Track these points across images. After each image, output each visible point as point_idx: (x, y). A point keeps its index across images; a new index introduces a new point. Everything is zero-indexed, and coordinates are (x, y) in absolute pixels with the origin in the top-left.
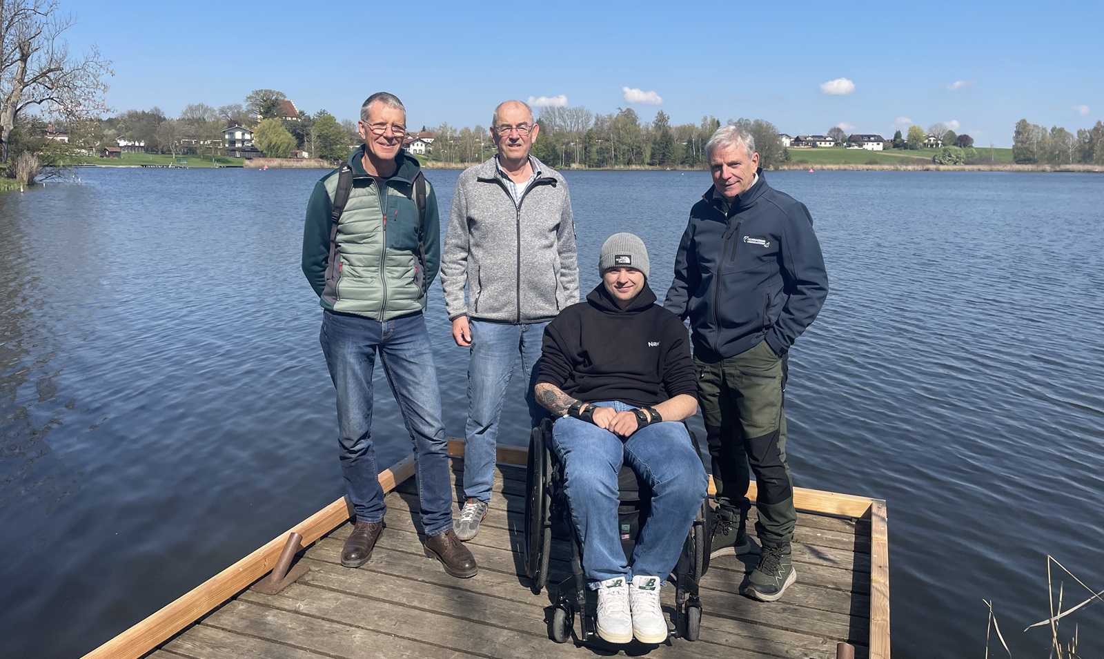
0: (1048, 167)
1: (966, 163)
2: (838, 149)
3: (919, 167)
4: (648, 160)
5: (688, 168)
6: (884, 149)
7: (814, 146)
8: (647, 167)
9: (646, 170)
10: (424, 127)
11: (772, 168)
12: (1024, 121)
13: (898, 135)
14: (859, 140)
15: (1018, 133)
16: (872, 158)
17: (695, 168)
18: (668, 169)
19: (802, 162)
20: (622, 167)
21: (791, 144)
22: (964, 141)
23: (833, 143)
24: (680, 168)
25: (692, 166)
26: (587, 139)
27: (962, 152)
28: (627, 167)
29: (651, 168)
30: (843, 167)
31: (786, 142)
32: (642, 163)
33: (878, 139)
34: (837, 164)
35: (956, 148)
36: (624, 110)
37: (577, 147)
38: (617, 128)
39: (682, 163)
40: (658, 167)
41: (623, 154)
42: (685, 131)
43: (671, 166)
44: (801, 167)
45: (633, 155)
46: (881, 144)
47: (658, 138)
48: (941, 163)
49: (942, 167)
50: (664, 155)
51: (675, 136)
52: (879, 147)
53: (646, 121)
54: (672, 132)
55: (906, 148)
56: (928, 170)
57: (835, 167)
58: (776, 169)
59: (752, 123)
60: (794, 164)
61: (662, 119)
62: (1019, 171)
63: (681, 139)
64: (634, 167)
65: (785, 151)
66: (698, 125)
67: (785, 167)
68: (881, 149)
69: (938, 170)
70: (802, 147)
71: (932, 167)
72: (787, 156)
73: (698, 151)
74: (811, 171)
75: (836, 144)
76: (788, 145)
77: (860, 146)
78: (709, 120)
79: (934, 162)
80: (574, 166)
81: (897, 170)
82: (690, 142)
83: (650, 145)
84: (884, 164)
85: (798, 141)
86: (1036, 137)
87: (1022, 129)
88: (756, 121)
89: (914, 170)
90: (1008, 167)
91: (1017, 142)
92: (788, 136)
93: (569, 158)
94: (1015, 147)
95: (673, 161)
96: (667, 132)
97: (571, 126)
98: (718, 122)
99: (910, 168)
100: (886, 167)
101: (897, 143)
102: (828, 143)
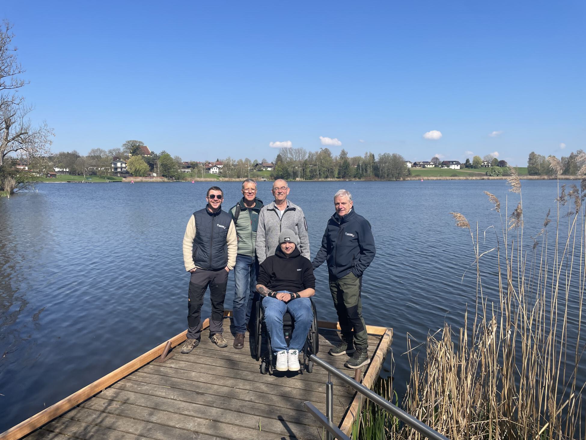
0: (546, 177)
1: (503, 175)
2: (437, 169)
3: (478, 178)
4: (336, 176)
5: (357, 180)
6: (461, 168)
7: (424, 167)
8: (336, 179)
9: (336, 181)
10: (218, 159)
11: (402, 179)
12: (533, 153)
13: (468, 161)
14: (447, 163)
15: (530, 159)
16: (454, 173)
17: (361, 180)
18: (347, 180)
19: (418, 176)
20: (323, 179)
21: (412, 166)
22: (502, 164)
23: (434, 166)
24: (353, 179)
25: (360, 178)
26: (305, 164)
27: (501, 169)
28: (326, 180)
29: (338, 180)
30: (439, 178)
31: (409, 165)
32: (334, 177)
33: (457, 163)
34: (436, 176)
35: (498, 167)
36: (323, 149)
37: (299, 169)
38: (320, 159)
39: (355, 177)
40: (342, 179)
41: (324, 173)
42: (356, 160)
43: (348, 179)
44: (417, 178)
45: (329, 173)
46: (459, 166)
47: (342, 164)
48: (490, 176)
49: (491, 178)
50: (345, 172)
51: (351, 163)
52: (458, 167)
53: (336, 155)
54: (350, 161)
55: (472, 168)
56: (483, 179)
57: (435, 178)
58: (404, 180)
59: (391, 155)
60: (413, 177)
61: (344, 154)
62: (531, 179)
63: (354, 164)
64: (329, 179)
65: (409, 170)
66: (363, 156)
67: (409, 179)
68: (459, 168)
69: (488, 179)
70: (418, 168)
71: (485, 177)
72: (410, 173)
73: (363, 170)
74: (422, 180)
75: (436, 166)
76: (410, 167)
77: (448, 167)
78: (368, 154)
79: (486, 175)
80: (298, 179)
81: (467, 179)
82: (358, 166)
83: (338, 168)
84: (461, 176)
85: (415, 164)
86: (540, 161)
87: (532, 157)
88: (393, 154)
89: (476, 179)
90: (525, 177)
91: (530, 164)
92: (410, 162)
93: (295, 175)
94: (529, 167)
95: (350, 176)
96: (346, 161)
97: (295, 158)
98: (373, 155)
99: (474, 178)
100: (461, 178)
101: (467, 165)
102: (431, 165)
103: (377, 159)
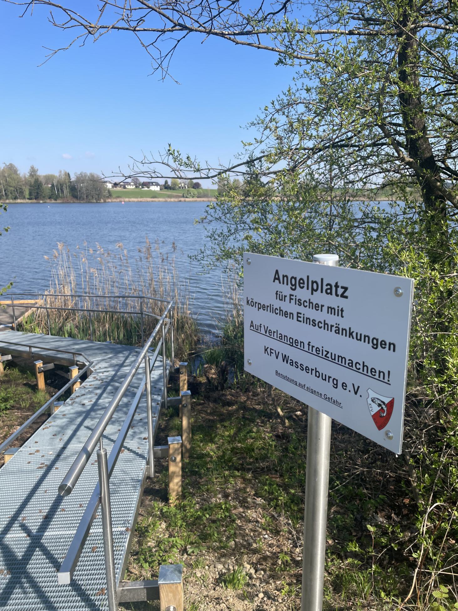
1: (198, 197)
2: (137, 190)
3: (176, 200)
4: (27, 196)
5: (53, 201)
6: (160, 190)
7: (125, 188)
9: (27, 203)
11: (102, 201)
13: (166, 182)
14: (147, 185)
16: (154, 195)
19: (118, 197)
20: (11, 201)
22: (196, 186)
23: (134, 186)
24: (48, 201)
25: (56, 200)
28: (15, 201)
29: (30, 201)
30: (140, 199)
32: (24, 198)
33: (157, 185)
34: (137, 198)
35: (193, 189)
36: (8, 164)
38: (5, 176)
39: (50, 198)
40: (34, 201)
41: (11, 193)
42: (49, 178)
43: (42, 200)
44: (118, 200)
45: (18, 193)
46: (159, 187)
49: (187, 199)
50: (38, 193)
52: (157, 189)
54: (42, 179)
55: (171, 189)
56: (180, 201)
57: (135, 200)
58: (105, 202)
59: (89, 175)
60: (114, 198)
61: (33, 172)
63: (47, 183)
64: (19, 201)
65: (109, 191)
66: (57, 175)
67: (110, 200)
69: (185, 201)
70: (118, 189)
71: (182, 199)
72: (110, 194)
73: (58, 191)
74: (123, 203)
76: (111, 187)
77: (148, 188)
78: (63, 173)
79: (183, 197)
81: (166, 201)
82: (53, 185)
83: (28, 187)
85: (116, 185)
92: (110, 183)
95: (44, 197)
96: (38, 179)
98: (68, 174)
99: (172, 200)
100: (161, 199)
101: (166, 187)
103: (73, 178)
